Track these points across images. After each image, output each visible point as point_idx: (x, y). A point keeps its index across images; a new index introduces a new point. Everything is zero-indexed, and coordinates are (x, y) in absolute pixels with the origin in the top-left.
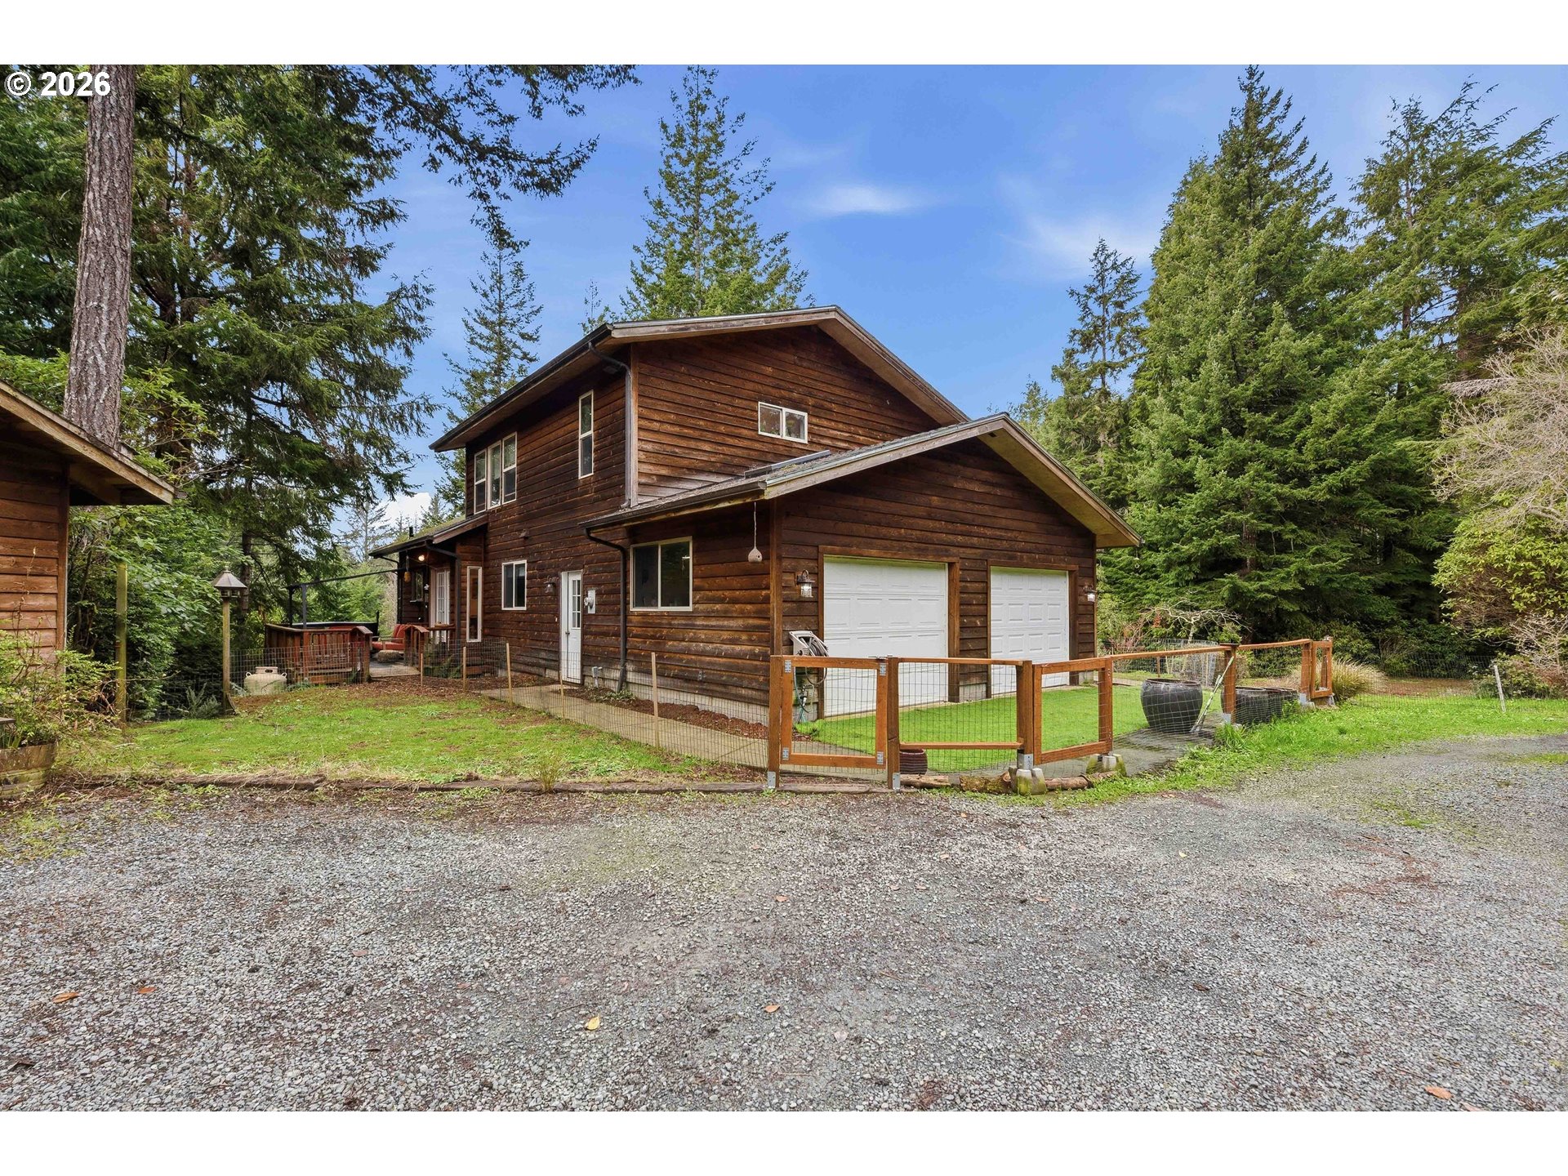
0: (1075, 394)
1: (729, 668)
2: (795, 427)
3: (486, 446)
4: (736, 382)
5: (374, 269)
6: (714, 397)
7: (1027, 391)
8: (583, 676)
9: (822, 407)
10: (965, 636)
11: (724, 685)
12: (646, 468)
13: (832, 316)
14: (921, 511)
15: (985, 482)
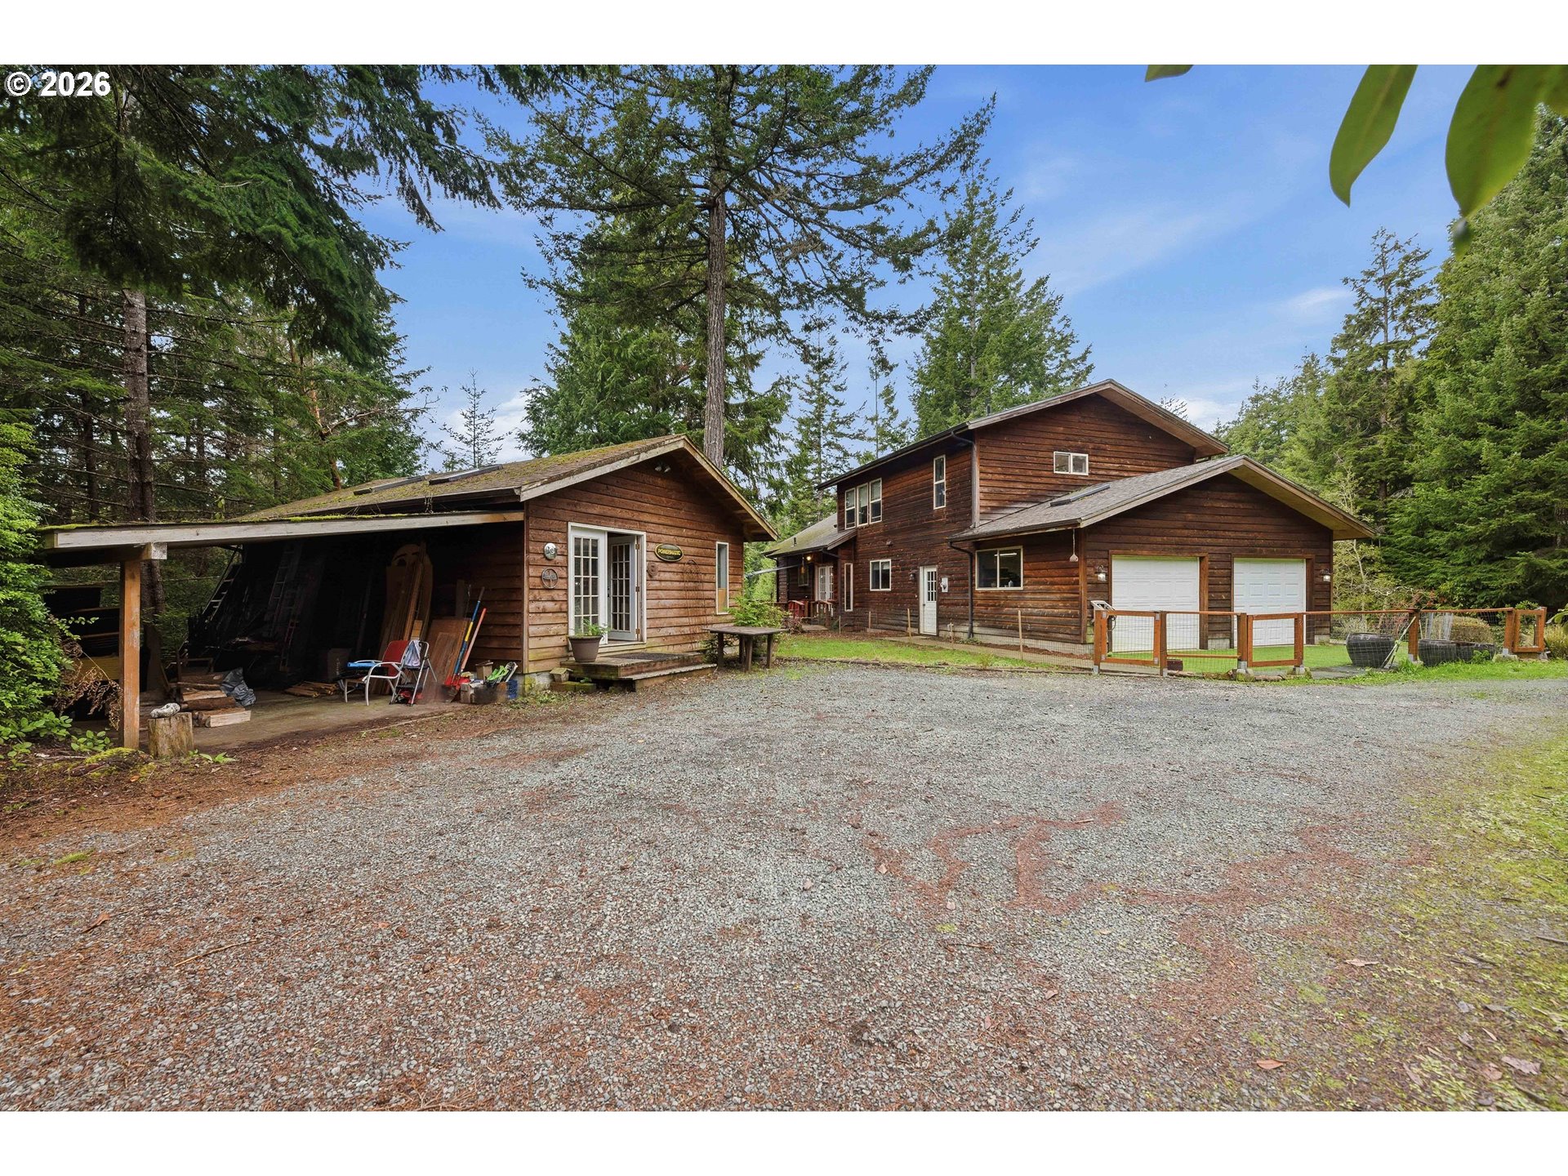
0: (1348, 380)
1: (1051, 623)
2: (1078, 465)
3: (855, 486)
4: (1039, 441)
5: (758, 365)
6: (1025, 453)
7: (1303, 365)
8: (938, 631)
9: (1099, 449)
10: (1213, 605)
11: (1046, 632)
12: (984, 503)
13: (1108, 386)
14: (1179, 524)
15: (1230, 501)
